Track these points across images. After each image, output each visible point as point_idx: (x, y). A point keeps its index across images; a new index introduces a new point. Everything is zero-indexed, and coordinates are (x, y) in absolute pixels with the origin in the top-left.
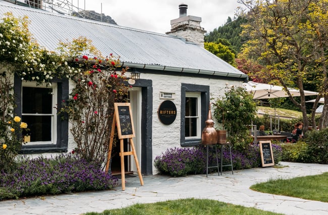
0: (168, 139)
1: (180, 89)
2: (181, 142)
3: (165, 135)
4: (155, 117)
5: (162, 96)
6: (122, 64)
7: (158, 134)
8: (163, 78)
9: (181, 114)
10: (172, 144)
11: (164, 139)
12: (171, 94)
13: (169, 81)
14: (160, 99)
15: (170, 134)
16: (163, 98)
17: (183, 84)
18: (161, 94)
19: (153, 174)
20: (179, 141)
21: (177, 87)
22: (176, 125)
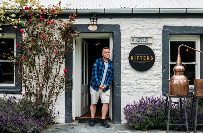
0: (143, 87)
1: (161, 32)
2: (163, 91)
3: (139, 82)
4: (125, 63)
5: (133, 40)
6: (75, 10)
7: (129, 81)
8: (136, 22)
9: (163, 60)
10: (148, 92)
11: (138, 87)
12: (147, 38)
13: (144, 25)
14: (132, 44)
15: (146, 81)
16: (135, 42)
17: (165, 27)
18: (131, 39)
19: (122, 122)
20: (161, 89)
21: (157, 30)
22: (155, 71)
